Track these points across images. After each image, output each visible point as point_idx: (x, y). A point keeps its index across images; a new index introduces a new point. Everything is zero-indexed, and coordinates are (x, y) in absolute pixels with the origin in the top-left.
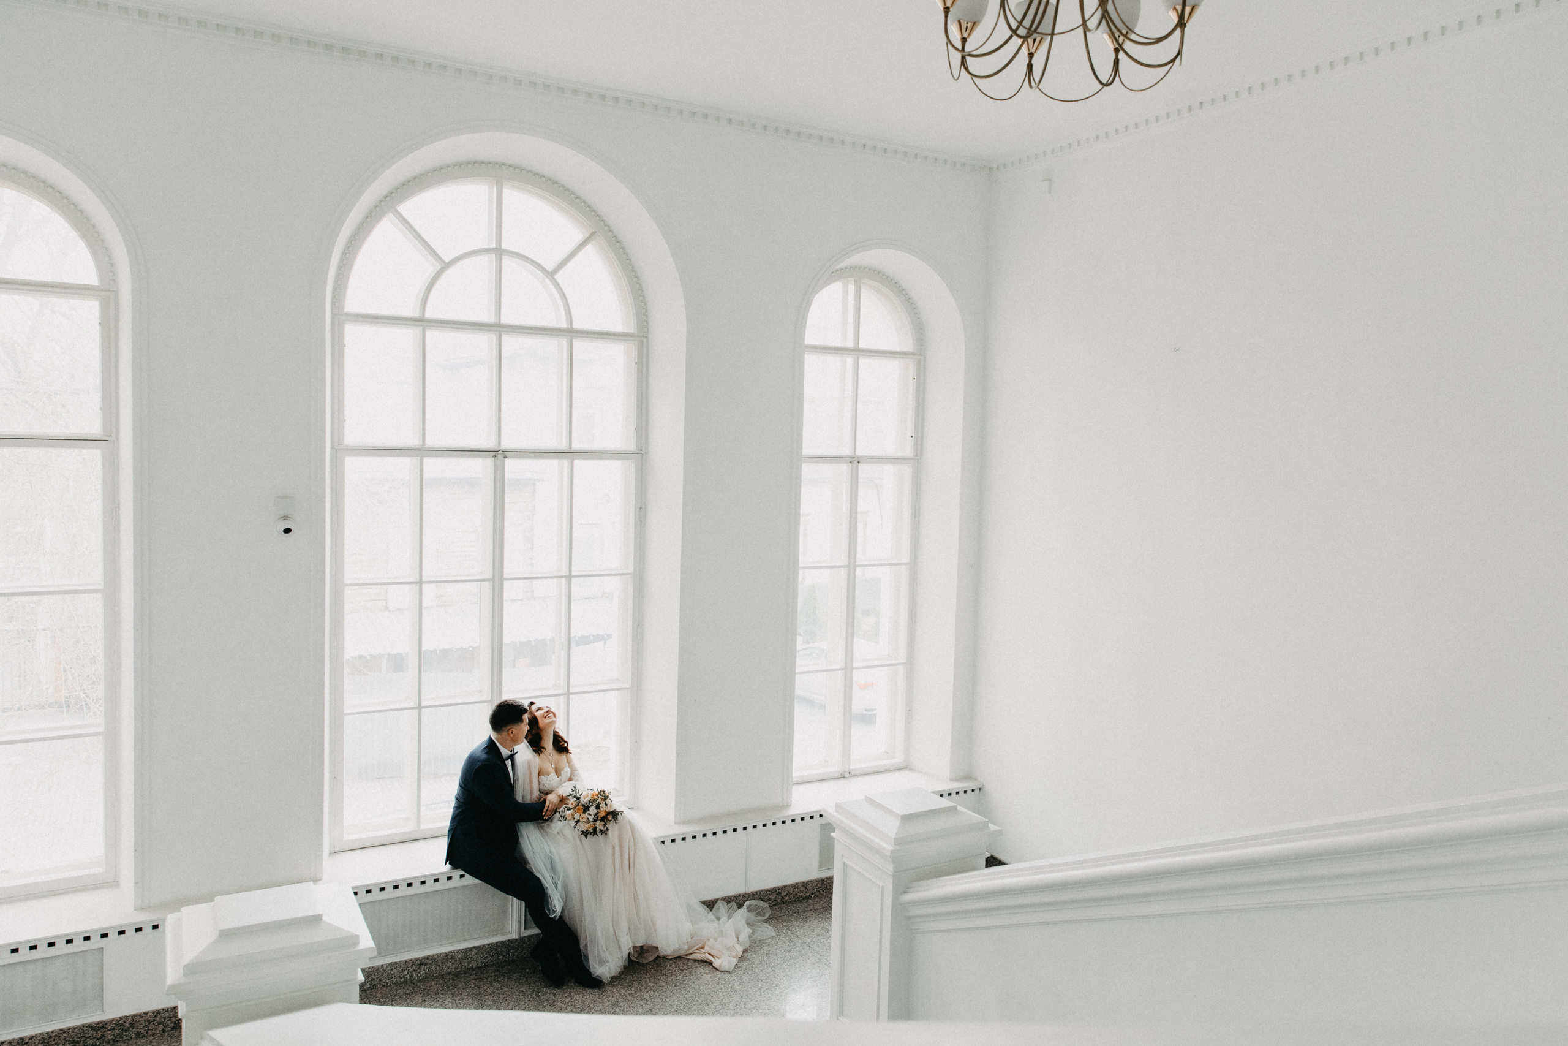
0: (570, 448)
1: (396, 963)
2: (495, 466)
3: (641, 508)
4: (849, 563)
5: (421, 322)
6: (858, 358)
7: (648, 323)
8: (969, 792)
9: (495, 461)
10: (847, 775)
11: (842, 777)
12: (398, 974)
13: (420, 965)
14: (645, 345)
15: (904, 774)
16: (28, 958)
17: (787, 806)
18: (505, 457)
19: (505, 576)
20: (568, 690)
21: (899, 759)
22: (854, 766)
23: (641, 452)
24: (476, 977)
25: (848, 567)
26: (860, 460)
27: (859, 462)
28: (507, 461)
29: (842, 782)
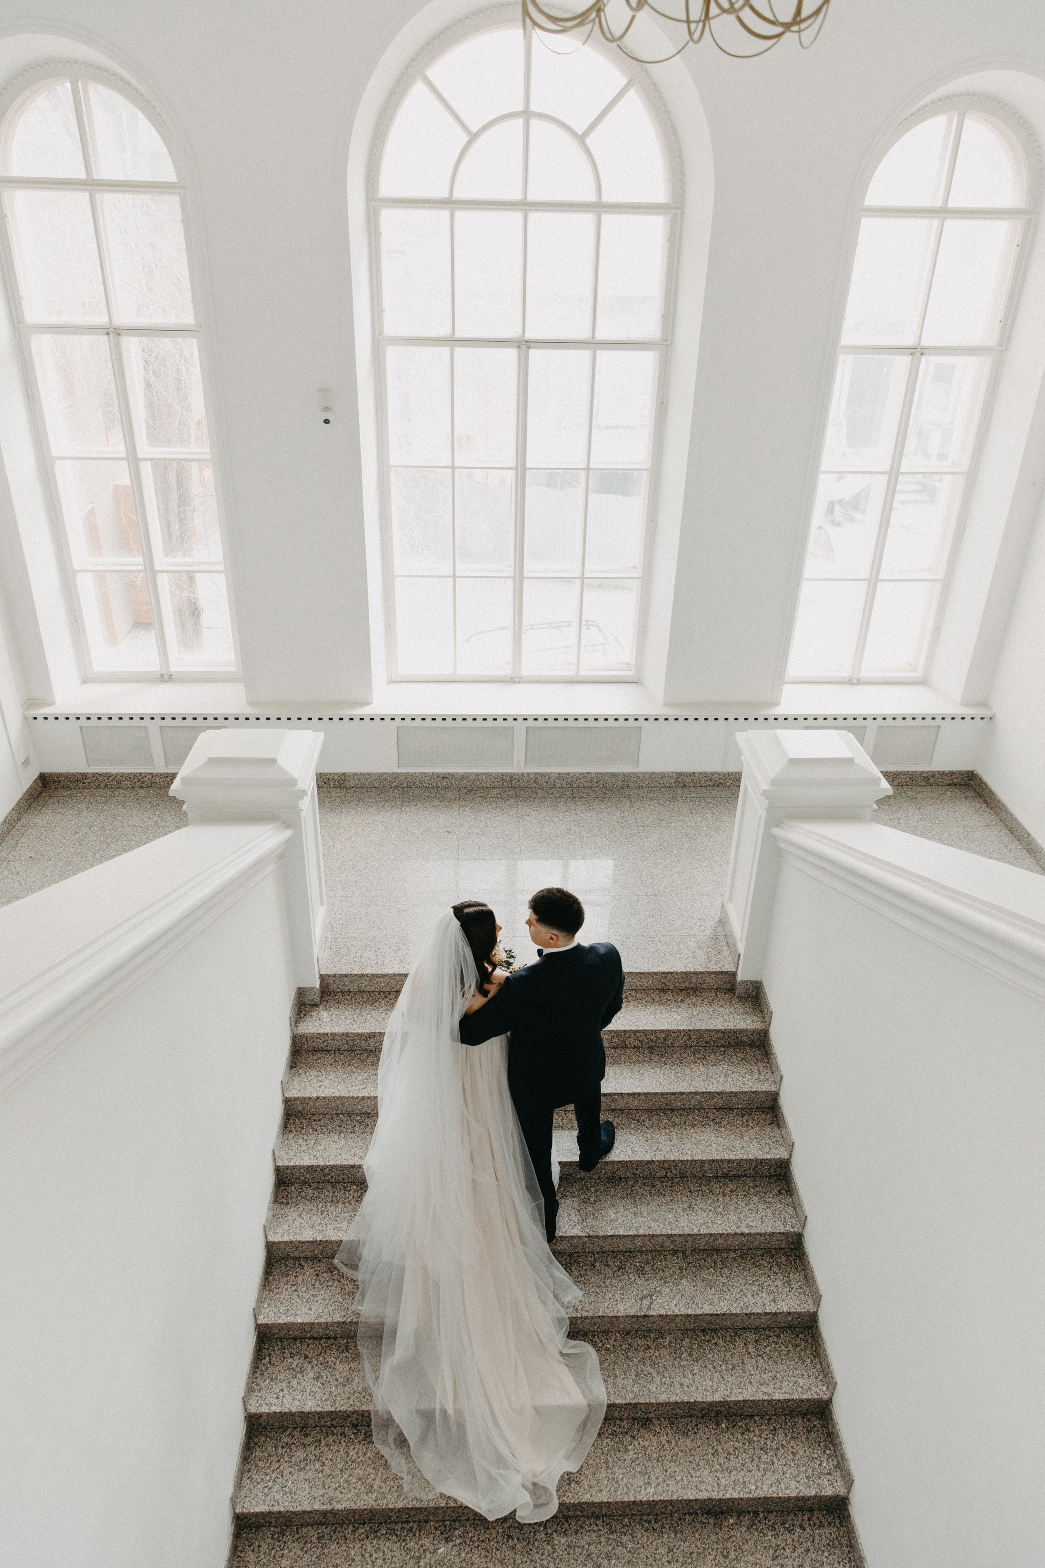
0: (593, 337)
1: (425, 773)
2: (519, 355)
3: (663, 403)
4: (892, 468)
5: (450, 203)
6: (943, 221)
7: (684, 192)
8: (977, 719)
9: (519, 352)
10: (855, 681)
11: (850, 682)
12: (427, 781)
13: (444, 778)
14: (679, 218)
15: (919, 690)
16: (180, 725)
17: (776, 704)
18: (529, 348)
19: (528, 466)
20: (583, 574)
21: (918, 674)
22: (865, 674)
23: (666, 343)
24: (483, 795)
25: (890, 473)
26: (924, 351)
27: (922, 354)
28: (531, 351)
29: (846, 688)
